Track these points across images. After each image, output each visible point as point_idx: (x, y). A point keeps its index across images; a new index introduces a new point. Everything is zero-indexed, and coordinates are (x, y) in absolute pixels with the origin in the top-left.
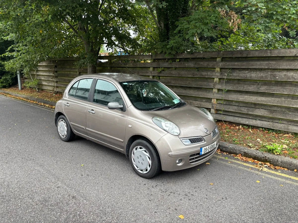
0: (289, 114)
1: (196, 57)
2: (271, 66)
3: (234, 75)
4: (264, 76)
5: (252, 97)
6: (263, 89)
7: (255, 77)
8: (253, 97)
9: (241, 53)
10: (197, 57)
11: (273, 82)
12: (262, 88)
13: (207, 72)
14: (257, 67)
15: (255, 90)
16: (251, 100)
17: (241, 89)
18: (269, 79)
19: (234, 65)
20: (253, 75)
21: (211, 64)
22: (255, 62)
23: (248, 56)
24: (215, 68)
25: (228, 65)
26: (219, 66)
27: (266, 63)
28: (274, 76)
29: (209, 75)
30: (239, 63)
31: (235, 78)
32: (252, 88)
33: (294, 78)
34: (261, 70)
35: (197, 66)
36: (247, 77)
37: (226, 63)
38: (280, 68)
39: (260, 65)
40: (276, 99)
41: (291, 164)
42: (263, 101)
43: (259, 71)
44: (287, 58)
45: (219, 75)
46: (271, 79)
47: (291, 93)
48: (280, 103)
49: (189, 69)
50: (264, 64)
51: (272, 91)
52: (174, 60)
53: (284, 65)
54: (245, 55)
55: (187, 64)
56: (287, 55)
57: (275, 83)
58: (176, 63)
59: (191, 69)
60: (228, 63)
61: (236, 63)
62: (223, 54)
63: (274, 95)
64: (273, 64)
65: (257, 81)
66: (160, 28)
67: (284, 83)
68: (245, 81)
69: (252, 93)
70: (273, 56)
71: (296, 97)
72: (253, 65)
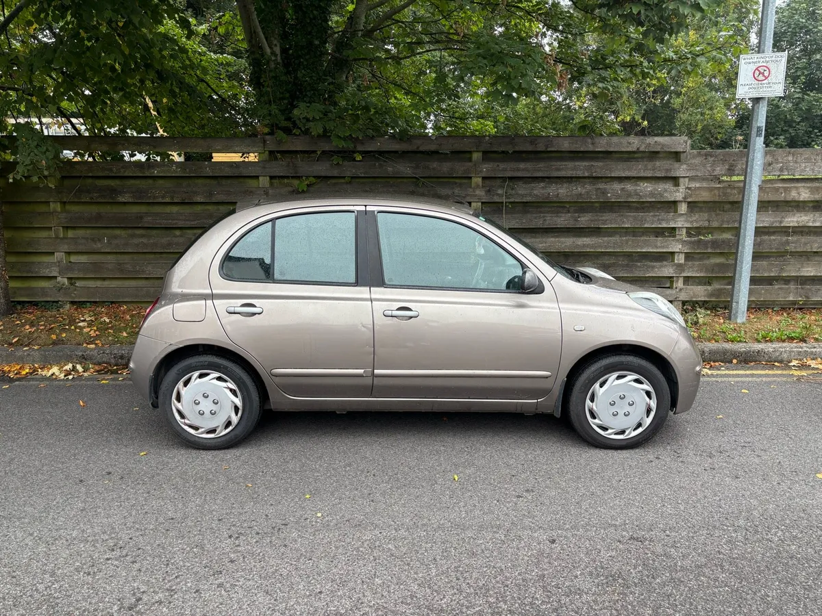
0: (637, 266)
1: (418, 148)
2: (595, 172)
3: (520, 192)
4: (584, 191)
5: (563, 239)
6: (585, 220)
7: (567, 195)
8: (567, 239)
9: (532, 143)
10: (421, 149)
11: (597, 205)
12: (582, 219)
13: (453, 188)
14: (569, 173)
15: (571, 224)
16: (563, 246)
17: (538, 223)
18: (594, 198)
19: (518, 170)
20: (562, 191)
21: (460, 168)
22: (564, 163)
23: (549, 149)
24: (471, 178)
25: (504, 170)
26: (480, 171)
27: (585, 166)
28: (603, 193)
29: (459, 196)
30: (528, 165)
31: (522, 199)
32: (562, 220)
33: (639, 195)
34: (570, 179)
35: (419, 173)
36: (549, 197)
37: (498, 166)
38: (613, 175)
39: (574, 169)
40: (610, 238)
41: (725, 352)
42: (588, 246)
43: (567, 182)
44: (618, 156)
45: (483, 193)
46: (599, 198)
47: (637, 224)
48: (620, 247)
49: (391, 181)
50: (581, 168)
51: (604, 224)
52: (347, 155)
53: (620, 170)
54: (541, 147)
55: (390, 168)
56: (623, 150)
57: (600, 206)
58: (357, 163)
59: (399, 180)
60: (502, 166)
61: (522, 165)
62: (491, 144)
63: (600, 232)
64: (599, 168)
65: (566, 205)
66: (273, 58)
67: (616, 206)
68: (540, 205)
69: (557, 232)
70: (599, 150)
71: (639, 232)
72: (558, 170)
